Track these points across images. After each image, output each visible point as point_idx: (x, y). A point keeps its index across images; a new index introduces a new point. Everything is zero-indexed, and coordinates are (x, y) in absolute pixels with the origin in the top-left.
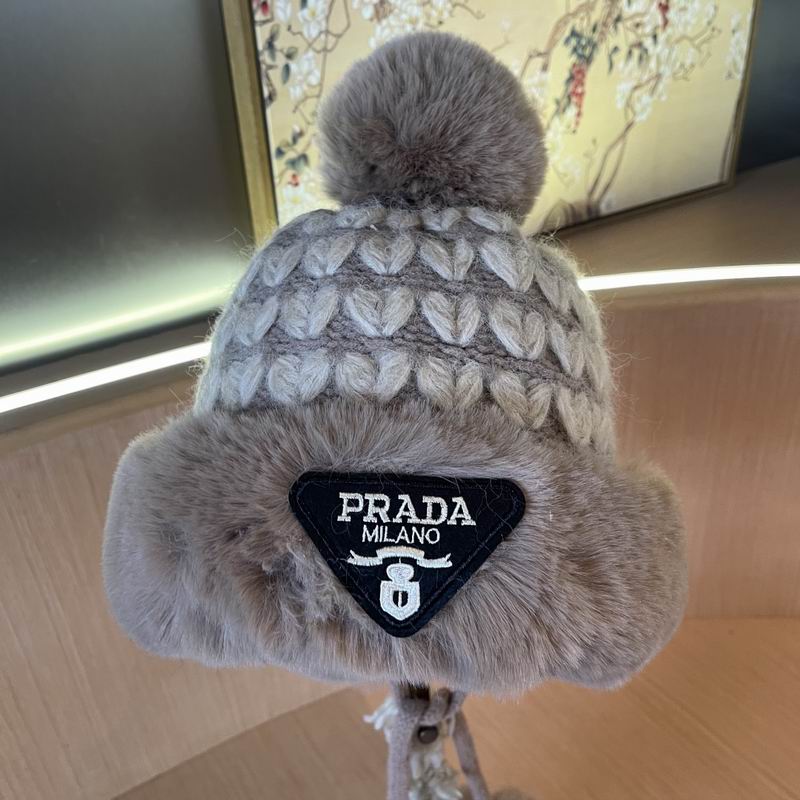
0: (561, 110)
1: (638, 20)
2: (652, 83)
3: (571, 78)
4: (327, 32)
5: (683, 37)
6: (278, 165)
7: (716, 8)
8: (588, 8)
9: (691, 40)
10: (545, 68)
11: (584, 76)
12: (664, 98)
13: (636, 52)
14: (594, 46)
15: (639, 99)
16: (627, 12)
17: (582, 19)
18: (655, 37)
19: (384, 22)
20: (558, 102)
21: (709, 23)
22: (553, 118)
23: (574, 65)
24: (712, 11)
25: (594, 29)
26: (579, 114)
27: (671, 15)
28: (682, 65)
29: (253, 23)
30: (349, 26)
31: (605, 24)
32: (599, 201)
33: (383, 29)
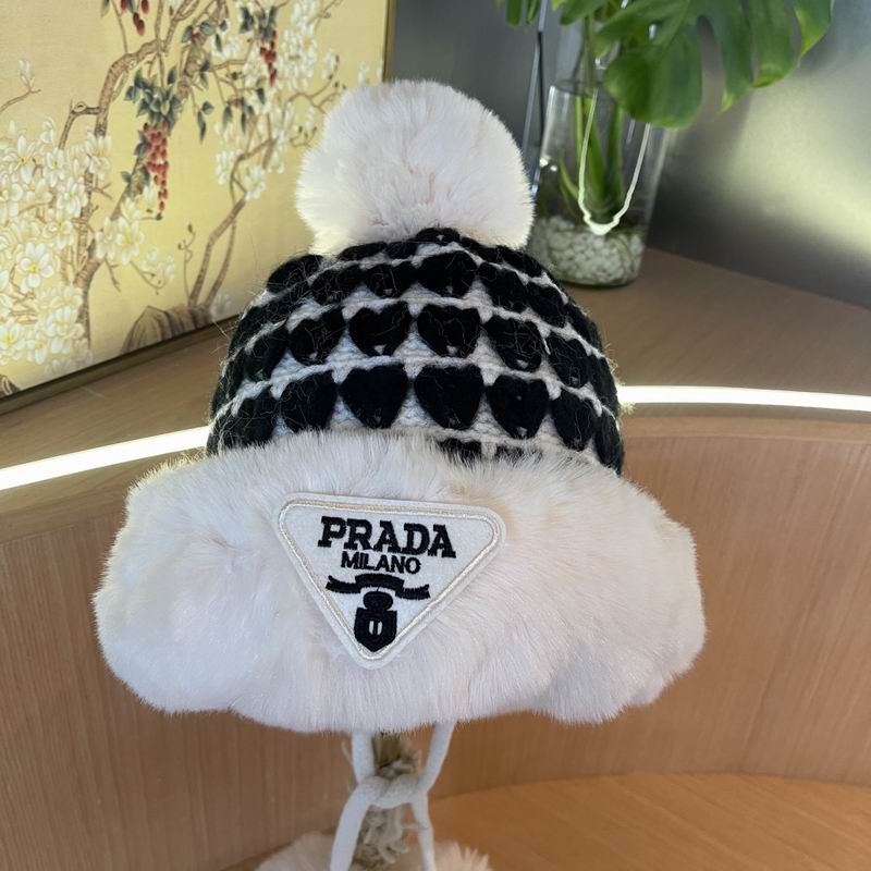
0: (133, 188)
1: (233, 69)
2: (264, 152)
3: (144, 146)
5: (298, 94)
7: (337, 59)
8: (159, 47)
9: (310, 98)
10: (100, 130)
11: (164, 141)
12: (281, 171)
13: (237, 112)
14: (174, 102)
15: (248, 174)
16: (217, 57)
17: (151, 63)
18: (260, 92)
20: (128, 179)
21: (331, 77)
22: (123, 199)
23: (146, 126)
24: (333, 62)
25: (171, 79)
26: (163, 194)
27: (279, 64)
28: (301, 129)
31: (185, 72)
32: (207, 305)
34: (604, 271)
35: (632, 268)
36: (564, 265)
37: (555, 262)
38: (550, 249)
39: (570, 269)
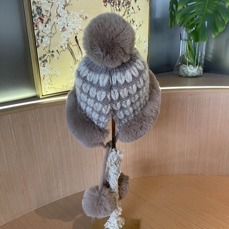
4: (51, 33)
6: (40, 62)
19: (64, 32)
21: (139, 40)
24: (139, 37)
29: (34, 29)
30: (56, 32)
33: (64, 34)
34: (194, 74)
35: (200, 73)
36: (186, 73)
37: (184, 73)
38: (183, 71)
39: (187, 74)
